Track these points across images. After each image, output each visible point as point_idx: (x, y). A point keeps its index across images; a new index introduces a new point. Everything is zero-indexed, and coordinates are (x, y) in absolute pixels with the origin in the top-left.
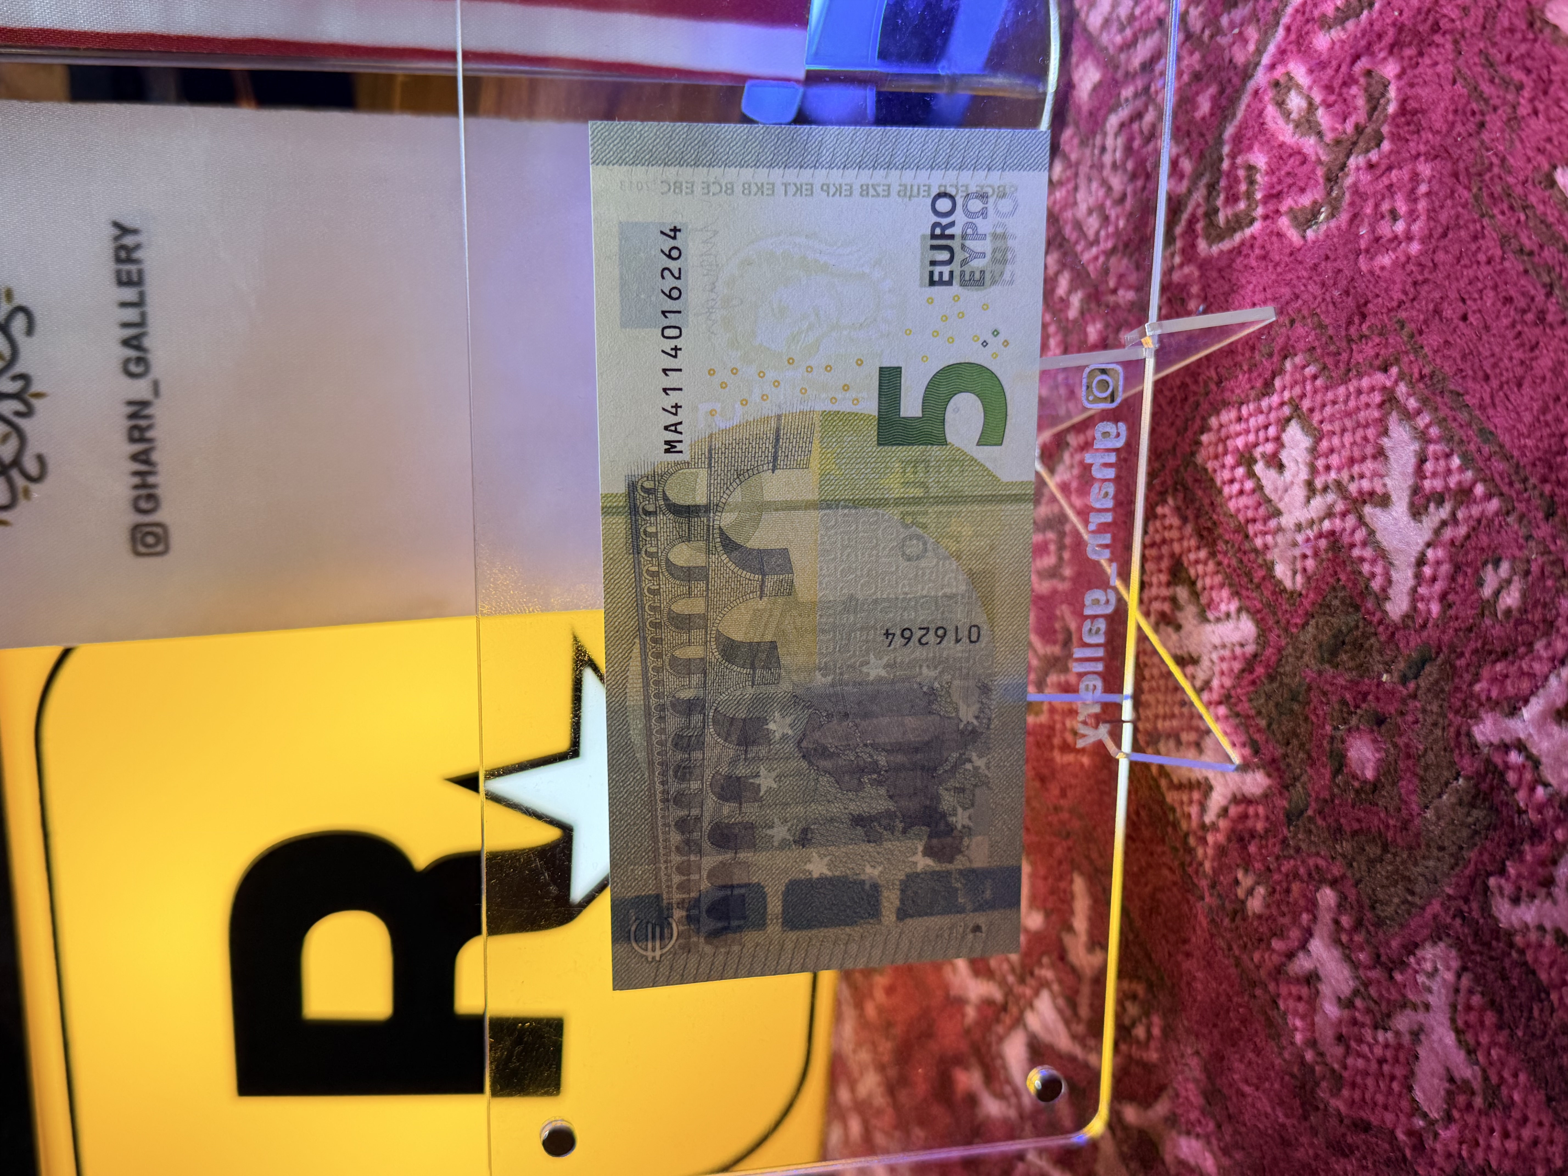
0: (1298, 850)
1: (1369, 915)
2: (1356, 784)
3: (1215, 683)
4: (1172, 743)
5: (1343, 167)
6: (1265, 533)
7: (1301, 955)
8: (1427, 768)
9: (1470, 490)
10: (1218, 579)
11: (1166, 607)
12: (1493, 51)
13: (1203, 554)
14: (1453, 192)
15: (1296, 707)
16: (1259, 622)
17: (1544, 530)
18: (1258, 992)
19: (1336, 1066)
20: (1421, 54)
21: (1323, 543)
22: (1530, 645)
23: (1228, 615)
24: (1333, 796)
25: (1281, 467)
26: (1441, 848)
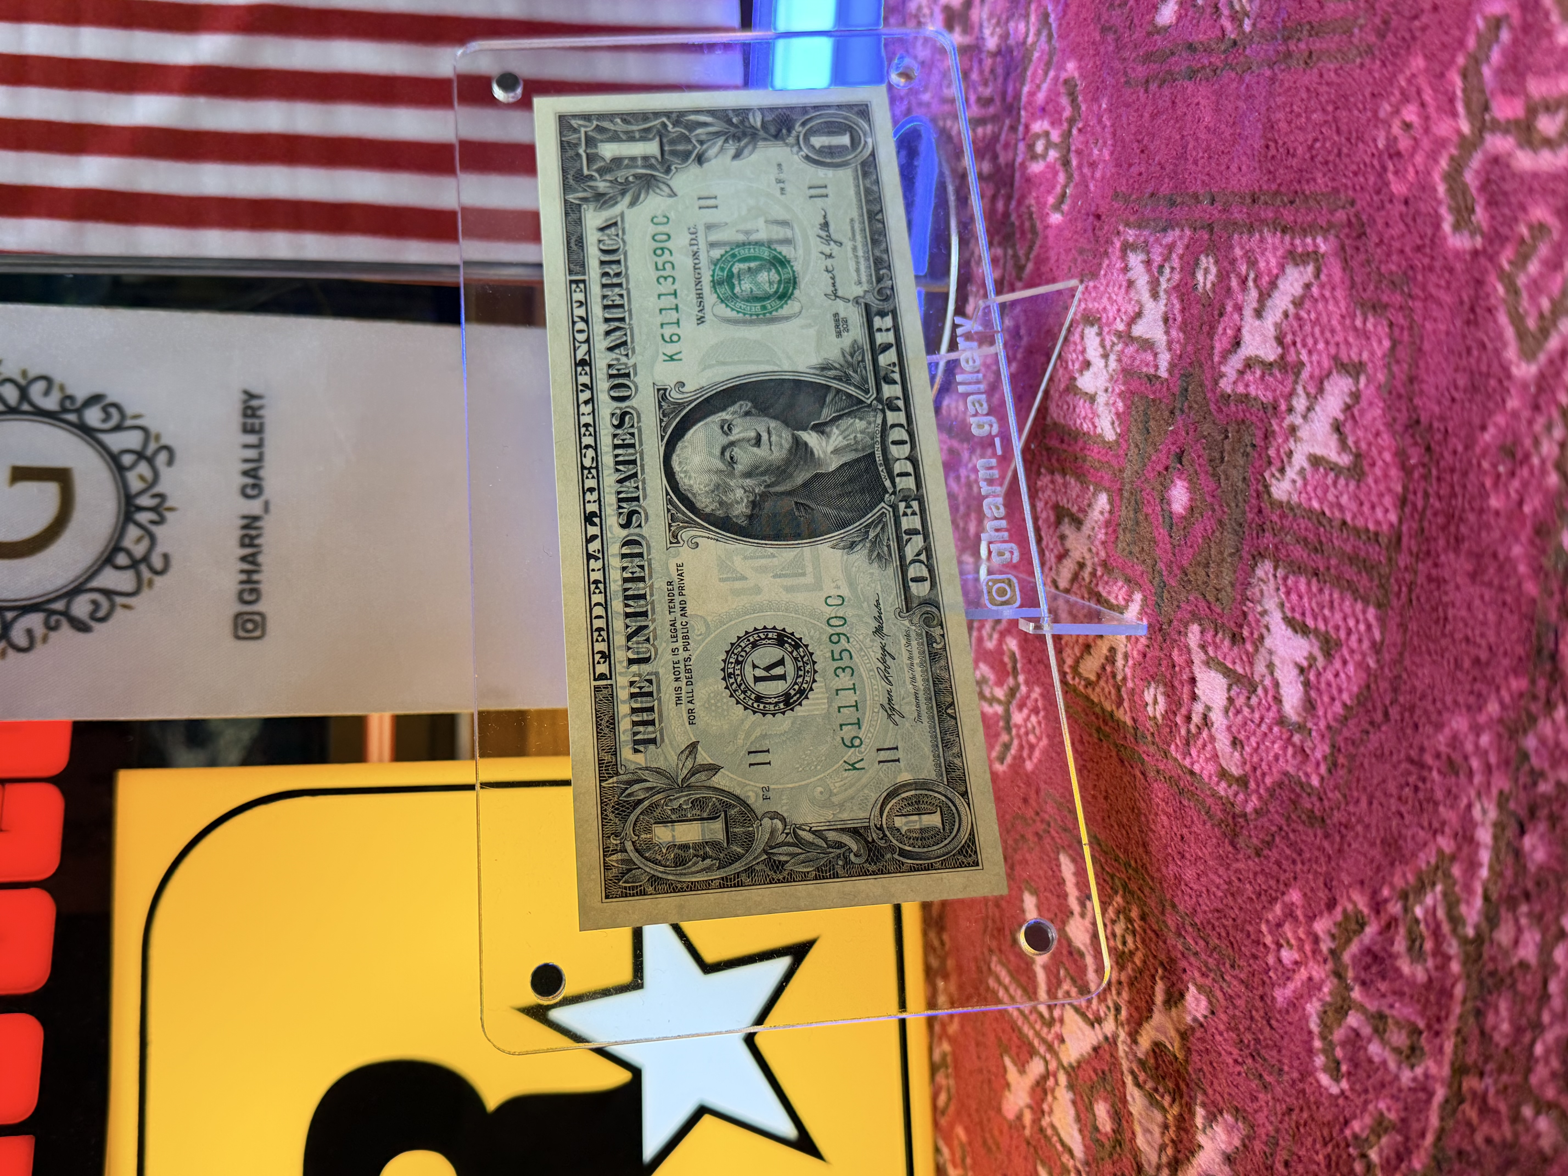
1: (1219, 611)
2: (1183, 522)
5: (1069, 148)
6: (1092, 419)
7: (1195, 705)
11: (1058, 548)
16: (1107, 488)
18: (1182, 781)
19: (1240, 771)
21: (1120, 382)
23: (1090, 505)
25: (1088, 364)
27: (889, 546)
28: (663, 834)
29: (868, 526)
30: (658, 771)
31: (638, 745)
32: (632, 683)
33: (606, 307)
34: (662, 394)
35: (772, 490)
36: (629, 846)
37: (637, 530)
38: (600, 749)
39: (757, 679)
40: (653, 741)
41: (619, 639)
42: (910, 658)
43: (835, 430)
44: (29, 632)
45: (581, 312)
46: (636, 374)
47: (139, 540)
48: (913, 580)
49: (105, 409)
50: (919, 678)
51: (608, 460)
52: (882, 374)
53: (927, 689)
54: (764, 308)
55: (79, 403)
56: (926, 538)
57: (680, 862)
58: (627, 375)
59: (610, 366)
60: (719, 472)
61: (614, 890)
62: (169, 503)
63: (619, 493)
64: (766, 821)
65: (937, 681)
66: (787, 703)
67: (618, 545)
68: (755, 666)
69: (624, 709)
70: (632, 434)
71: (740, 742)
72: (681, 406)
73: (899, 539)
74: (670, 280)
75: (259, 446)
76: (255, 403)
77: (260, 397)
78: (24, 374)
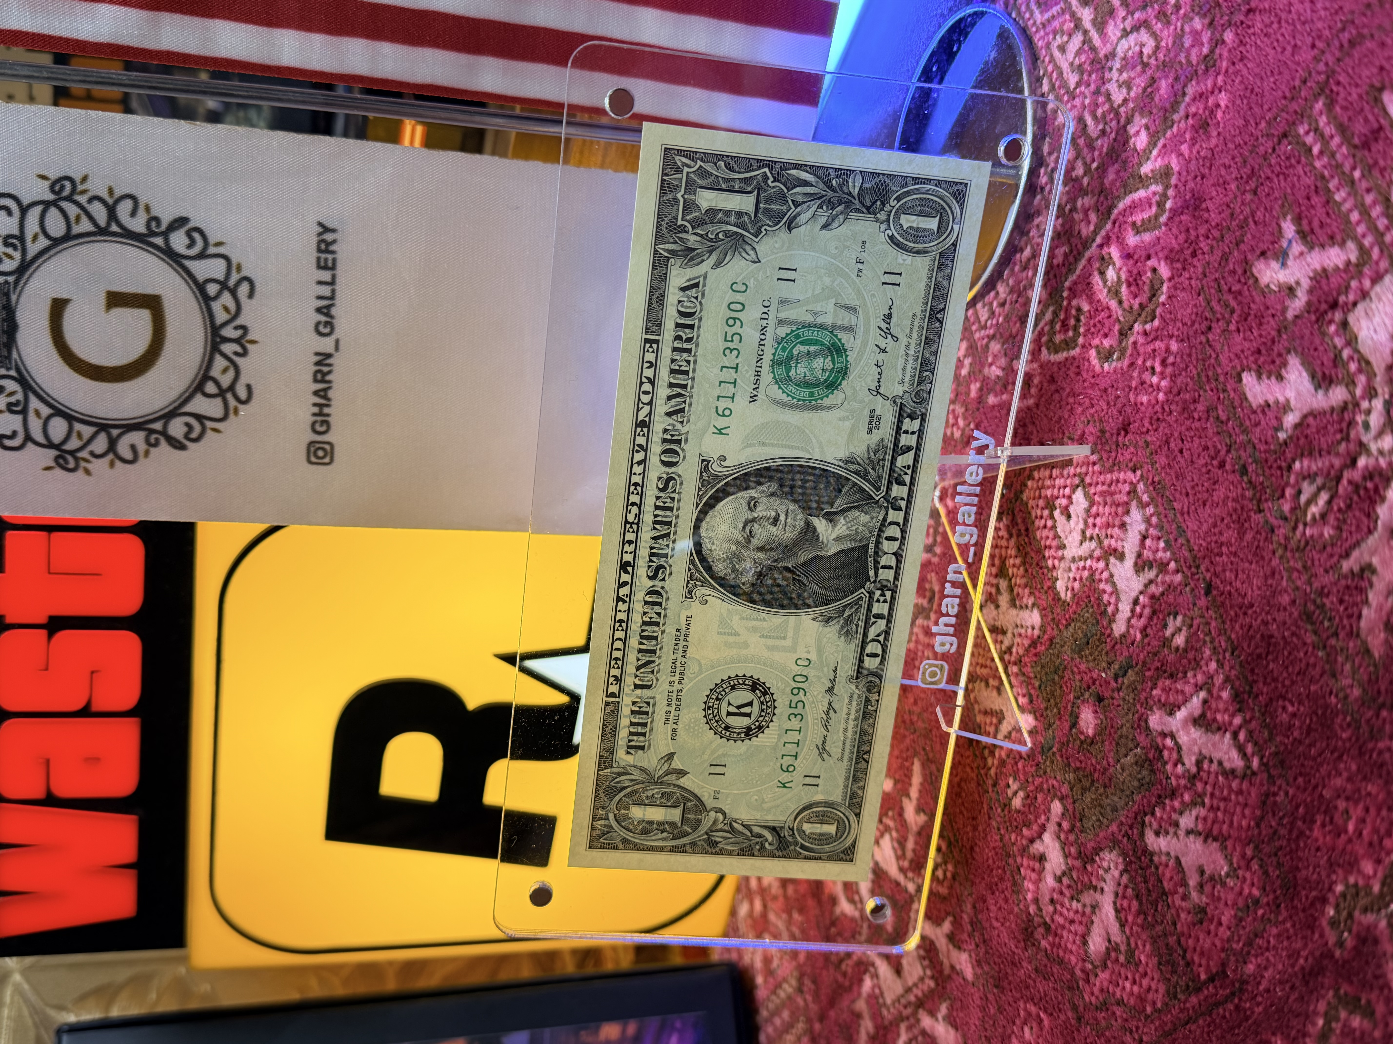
0: (1045, 773)
1: (1078, 824)
2: (1082, 737)
3: (1014, 650)
4: (983, 684)
5: (1131, 328)
6: (1055, 558)
7: (1038, 841)
8: (1121, 737)
9: (1168, 564)
10: (1023, 581)
11: (993, 591)
12: (1222, 282)
13: (1018, 561)
14: (1187, 366)
15: (1056, 678)
16: (1043, 617)
17: (1203, 602)
18: (1011, 861)
19: (1048, 919)
20: (1184, 269)
21: (1086, 574)
22: (1185, 673)
23: (1027, 607)
24: (1068, 742)
25: (1069, 517)
26: (1122, 791)
27: (857, 625)
28: (637, 813)
29: (846, 606)
30: (642, 769)
31: (631, 748)
32: (634, 703)
33: (673, 372)
34: (705, 464)
35: (777, 565)
36: (611, 816)
37: (661, 583)
38: (602, 748)
39: (729, 714)
40: (642, 748)
41: (631, 669)
42: (848, 714)
43: (842, 520)
44: (133, 447)
45: (649, 373)
46: (686, 442)
47: (225, 371)
48: (868, 655)
49: (188, 234)
50: (850, 730)
51: (648, 518)
52: (896, 474)
53: (853, 739)
54: (812, 394)
55: (164, 227)
56: (888, 623)
57: (645, 832)
58: (678, 442)
59: (666, 431)
60: (738, 543)
61: (596, 843)
62: (249, 337)
63: (652, 548)
64: (712, 814)
65: (863, 733)
66: (747, 734)
67: (643, 593)
68: (729, 704)
69: (624, 722)
70: (673, 499)
71: (706, 757)
72: (720, 478)
73: (867, 620)
74: (735, 352)
75: (332, 283)
76: (329, 237)
77: (333, 231)
78: (111, 191)
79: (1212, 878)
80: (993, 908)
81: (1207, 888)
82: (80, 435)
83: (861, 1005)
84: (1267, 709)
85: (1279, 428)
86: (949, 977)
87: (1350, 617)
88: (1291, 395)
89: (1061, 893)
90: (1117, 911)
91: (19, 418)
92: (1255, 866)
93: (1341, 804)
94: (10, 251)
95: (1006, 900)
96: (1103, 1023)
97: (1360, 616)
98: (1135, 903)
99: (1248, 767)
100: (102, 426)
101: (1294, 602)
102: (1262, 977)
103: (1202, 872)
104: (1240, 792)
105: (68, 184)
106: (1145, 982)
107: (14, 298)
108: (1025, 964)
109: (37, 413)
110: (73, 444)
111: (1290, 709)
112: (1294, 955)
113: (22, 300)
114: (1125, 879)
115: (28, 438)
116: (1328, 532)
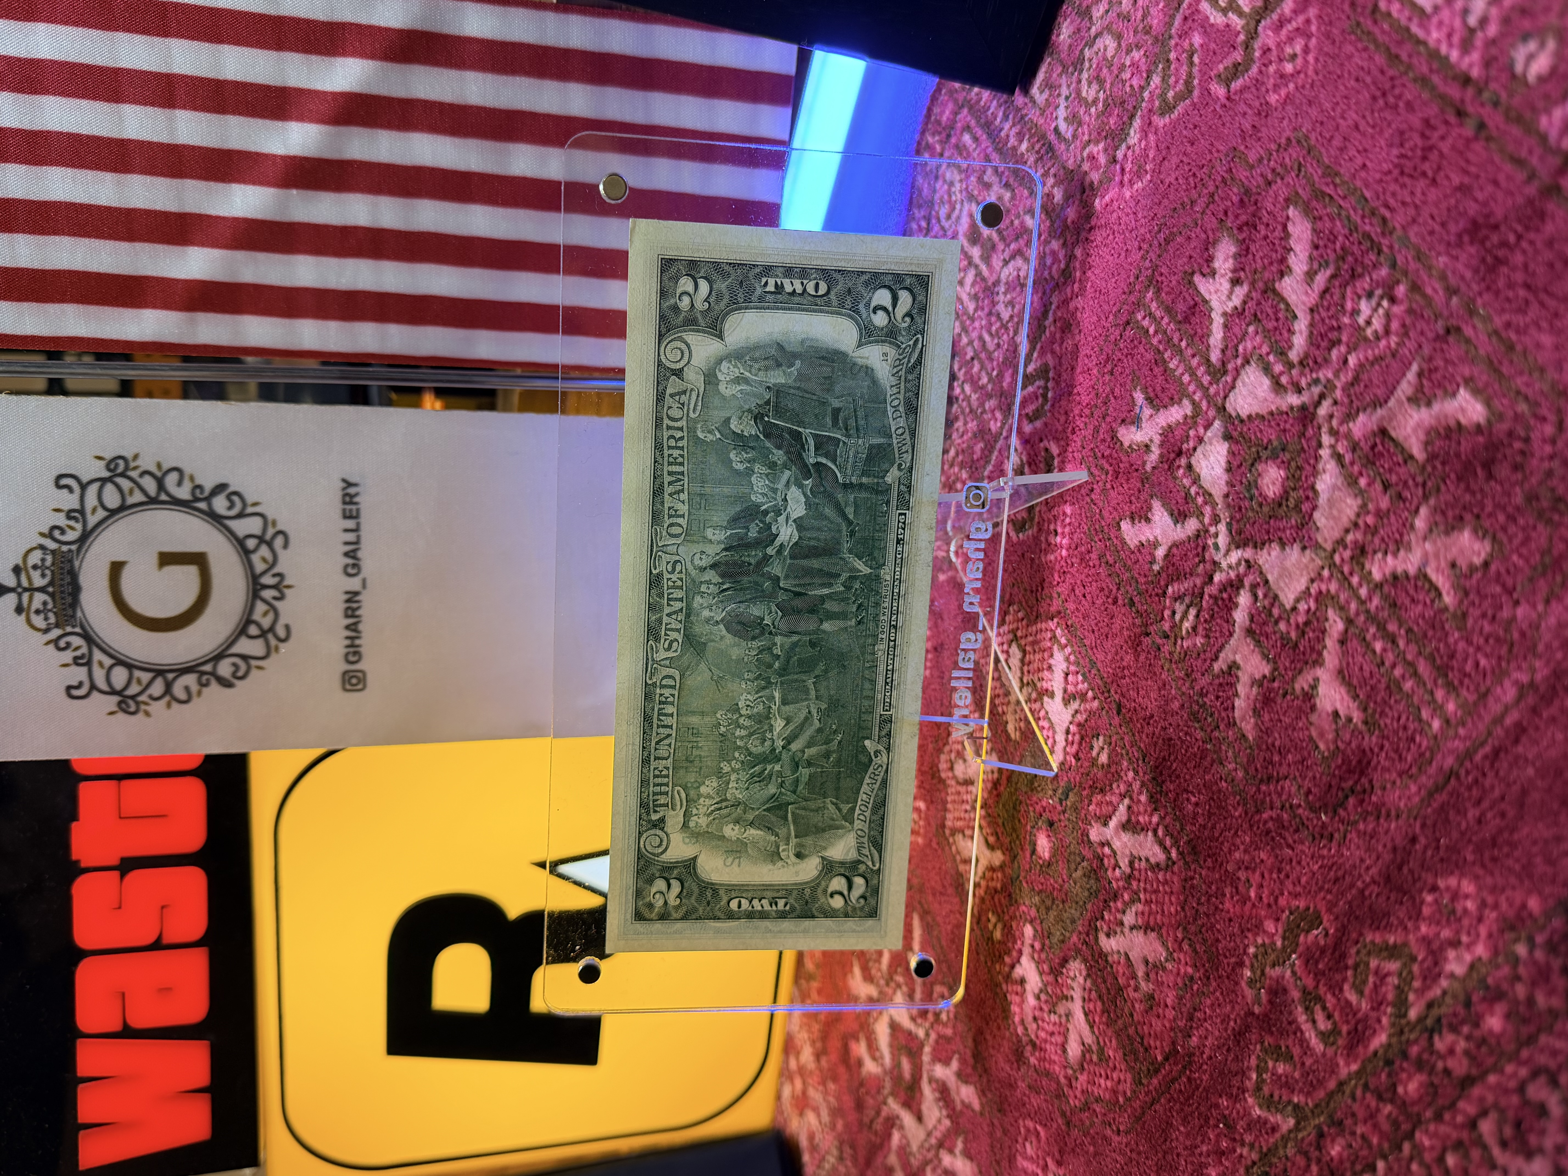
0: (1016, 901)
1: (1047, 942)
2: (1041, 862)
7: (1018, 966)
8: (1070, 854)
9: (1087, 694)
15: (1015, 813)
17: (1116, 721)
18: (998, 990)
19: (1033, 1037)
22: (1111, 786)
24: (1031, 869)
26: (1077, 903)
44: (187, 689)
47: (265, 614)
49: (228, 497)
55: (206, 494)
62: (286, 583)
75: (356, 530)
76: (352, 490)
77: (355, 485)
78: (159, 466)
79: (1155, 966)
80: (988, 1037)
81: (1152, 976)
82: (139, 682)
83: (893, 1159)
84: (1177, 804)
85: (1153, 561)
86: (961, 1112)
87: (1226, 709)
88: (1158, 532)
89: (1041, 1009)
90: (1086, 1015)
91: (84, 669)
92: (1186, 947)
93: (1242, 875)
94: (72, 523)
95: (999, 1028)
96: (1087, 1123)
97: (1233, 708)
98: (1099, 1004)
99: (1169, 858)
100: (159, 672)
101: (1182, 706)
102: (1204, 1046)
103: (1147, 962)
104: (1166, 882)
105: (121, 463)
106: (1115, 1075)
107: (77, 563)
108: (1020, 1083)
109: (101, 664)
110: (134, 689)
111: (1193, 799)
112: (1225, 1019)
113: (84, 564)
114: (1089, 984)
115: (93, 687)
116: (1199, 641)
